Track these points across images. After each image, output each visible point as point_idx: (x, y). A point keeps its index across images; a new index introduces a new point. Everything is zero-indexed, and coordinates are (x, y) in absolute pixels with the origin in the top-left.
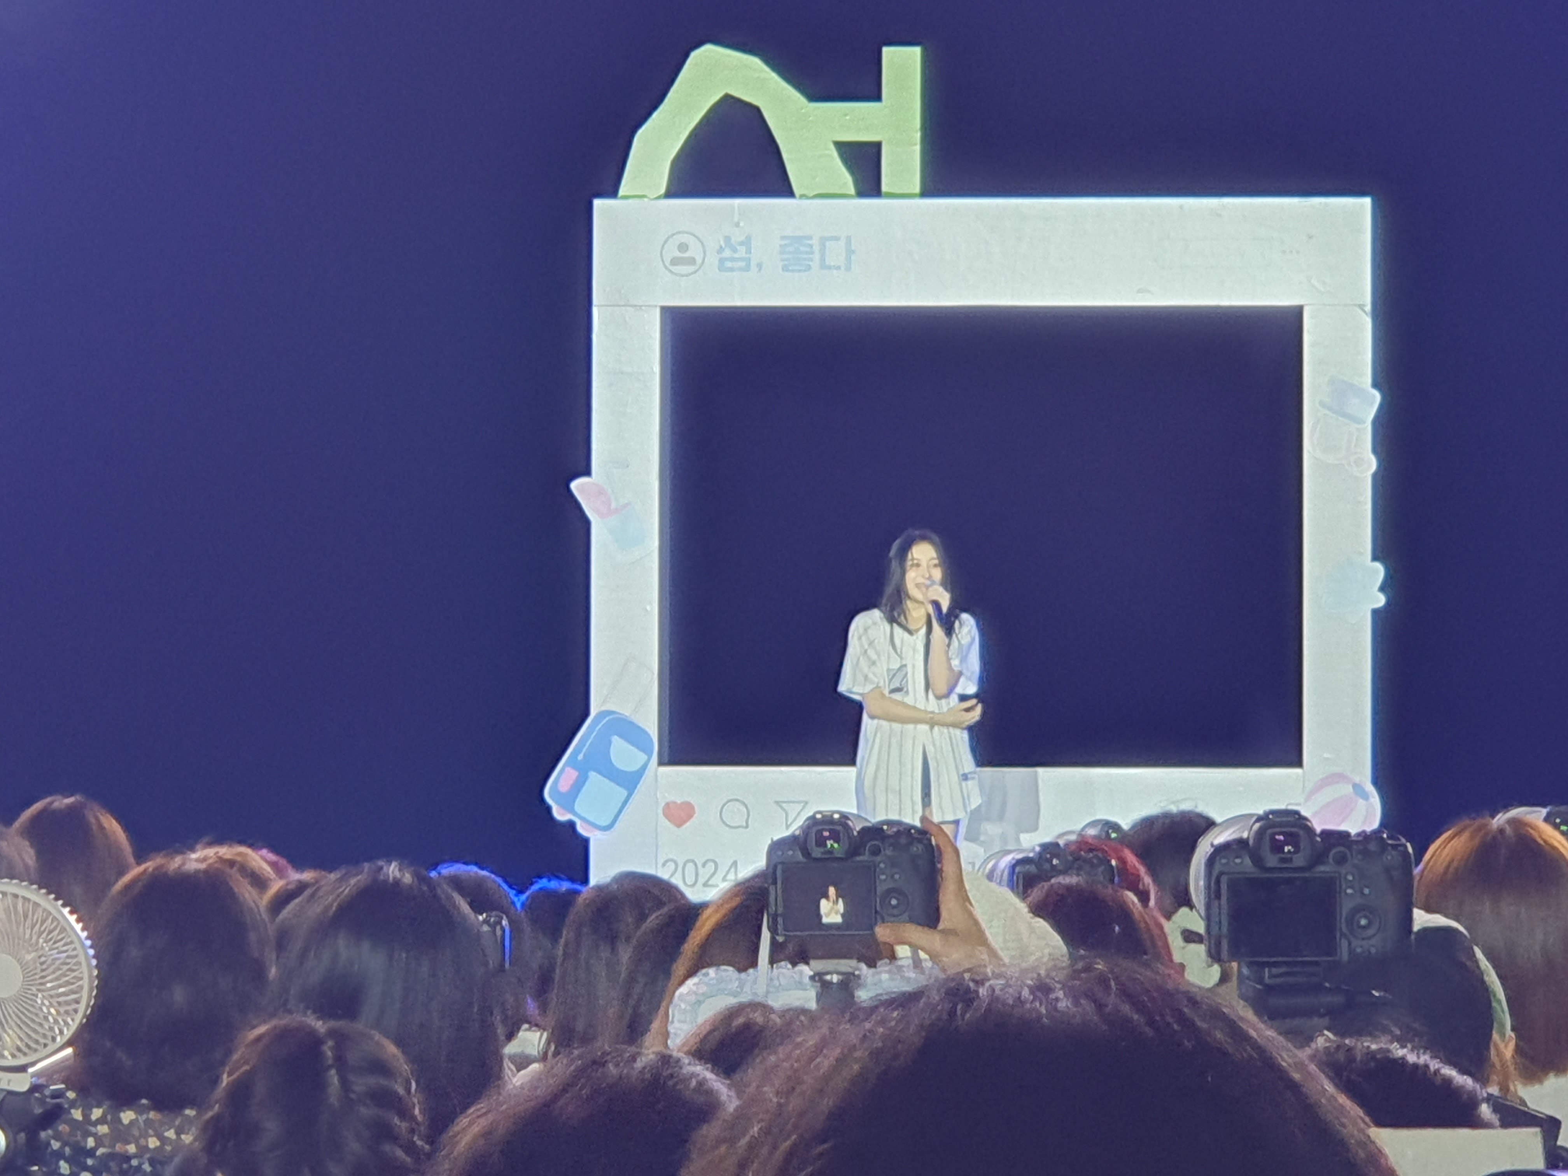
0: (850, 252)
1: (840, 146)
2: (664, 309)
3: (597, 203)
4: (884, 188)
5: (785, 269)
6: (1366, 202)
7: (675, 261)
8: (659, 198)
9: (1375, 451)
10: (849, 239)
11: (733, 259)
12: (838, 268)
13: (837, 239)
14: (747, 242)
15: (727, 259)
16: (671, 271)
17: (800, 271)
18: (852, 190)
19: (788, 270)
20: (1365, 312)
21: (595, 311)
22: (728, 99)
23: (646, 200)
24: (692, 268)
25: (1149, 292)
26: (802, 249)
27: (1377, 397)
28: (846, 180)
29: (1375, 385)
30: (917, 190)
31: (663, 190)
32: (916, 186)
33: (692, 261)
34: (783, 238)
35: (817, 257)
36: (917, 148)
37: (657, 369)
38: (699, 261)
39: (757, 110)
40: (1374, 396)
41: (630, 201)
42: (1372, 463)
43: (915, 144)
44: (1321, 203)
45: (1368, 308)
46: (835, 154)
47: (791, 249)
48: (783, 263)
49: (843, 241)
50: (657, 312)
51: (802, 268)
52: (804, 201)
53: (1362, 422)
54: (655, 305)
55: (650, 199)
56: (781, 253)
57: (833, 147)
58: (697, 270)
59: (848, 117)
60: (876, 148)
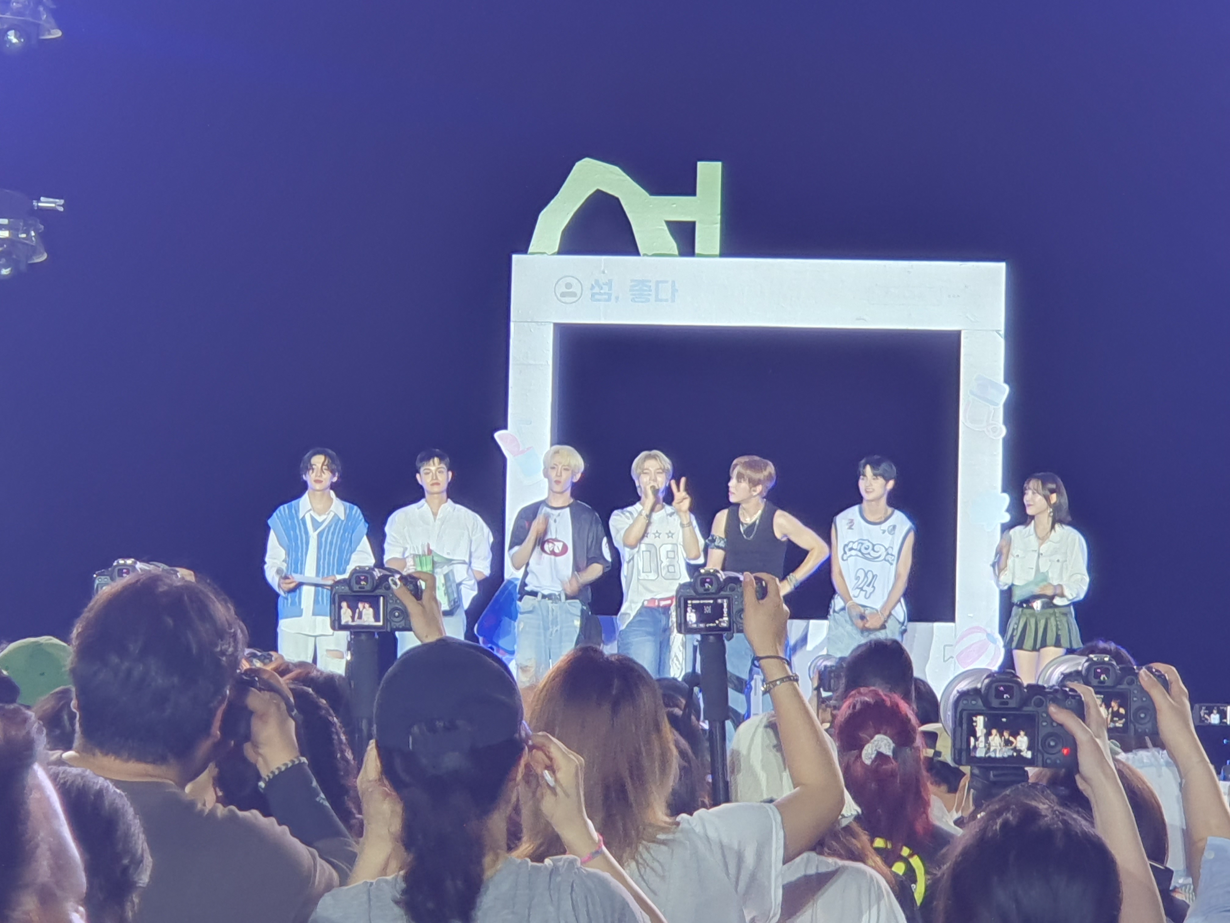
0: (674, 291)
1: (669, 224)
2: (556, 325)
3: (515, 257)
4: (697, 250)
5: (633, 300)
6: (1002, 266)
7: (563, 295)
8: (553, 254)
9: (1005, 423)
10: (673, 282)
11: (600, 294)
12: (666, 300)
13: (666, 282)
14: (609, 283)
15: (597, 294)
16: (560, 301)
17: (642, 302)
18: (676, 252)
19: (635, 302)
20: (1000, 334)
21: (512, 325)
22: (598, 192)
23: (546, 255)
24: (575, 299)
25: (863, 319)
26: (645, 288)
27: (1006, 389)
28: (672, 246)
29: (1006, 381)
30: (717, 252)
31: (556, 249)
33: (574, 294)
34: (632, 281)
35: (653, 293)
36: (718, 226)
37: (550, 362)
38: (579, 294)
39: (617, 200)
40: (1005, 389)
41: (536, 256)
42: (1003, 431)
43: (717, 223)
44: (973, 266)
45: (1002, 332)
46: (665, 227)
47: (637, 288)
48: (631, 297)
49: (670, 282)
50: (551, 326)
51: (644, 300)
52: (646, 258)
53: (997, 404)
54: (550, 322)
55: (548, 255)
56: (630, 290)
57: (664, 224)
58: (577, 301)
59: (675, 206)
60: (693, 224)
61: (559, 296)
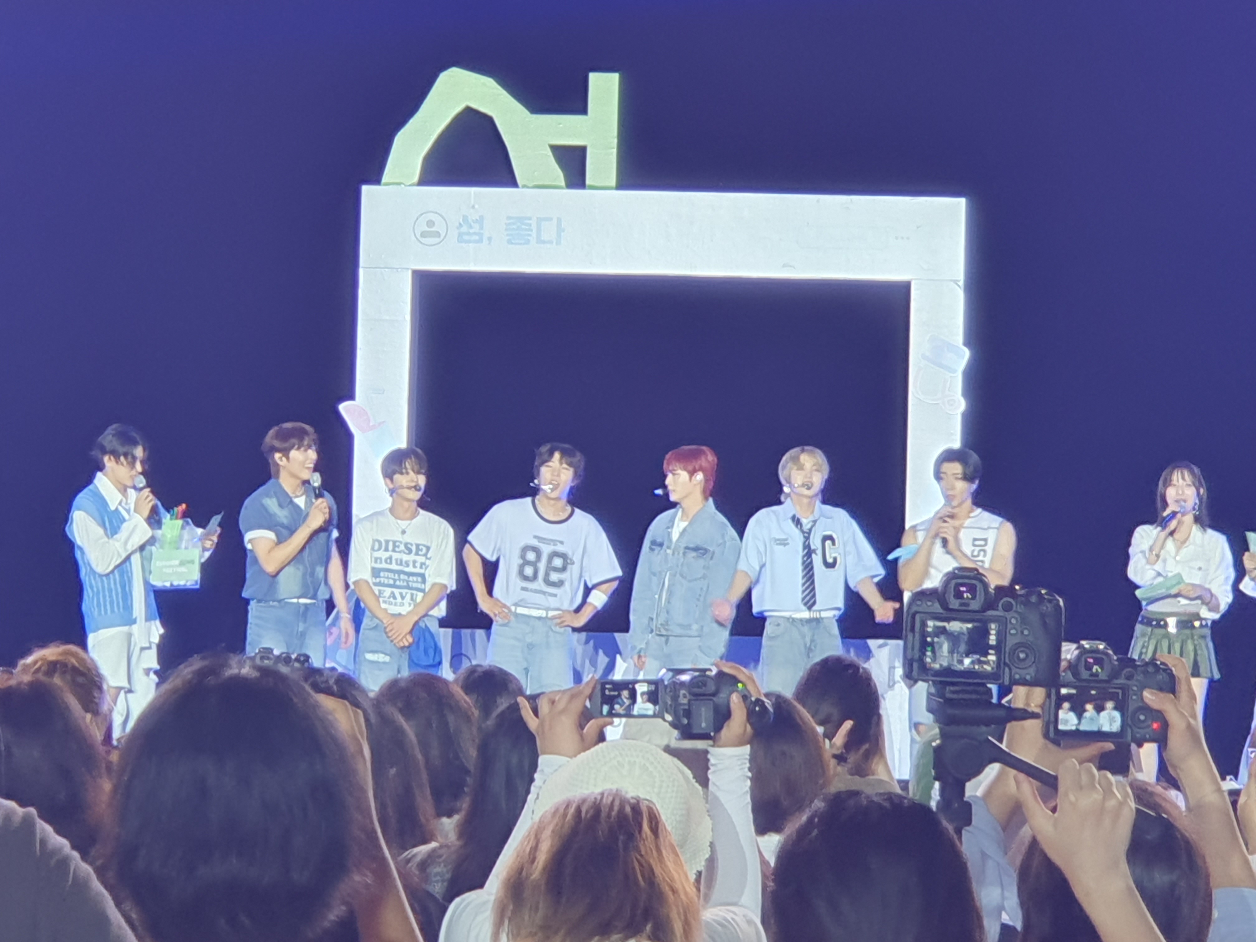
0: (560, 229)
1: (554, 149)
2: (415, 272)
3: (365, 189)
4: (588, 182)
5: (509, 242)
6: (962, 202)
7: (424, 234)
8: (413, 185)
9: (965, 395)
10: (559, 220)
11: (469, 234)
13: (550, 219)
14: (480, 221)
15: (465, 234)
16: (420, 242)
17: (521, 244)
18: (563, 183)
19: (512, 243)
20: (958, 286)
21: (361, 271)
22: (468, 110)
23: (402, 186)
24: (437, 240)
25: (791, 266)
27: (966, 354)
28: (558, 175)
29: (967, 344)
30: (613, 183)
31: (416, 179)
32: (612, 181)
33: (437, 234)
34: (509, 218)
35: (534, 234)
36: (615, 151)
37: (408, 317)
38: (443, 234)
39: (490, 118)
41: (390, 187)
42: (961, 405)
43: (613, 148)
44: (926, 201)
45: (961, 283)
46: (550, 153)
47: (514, 227)
48: (508, 238)
49: (555, 221)
50: (409, 274)
51: (522, 242)
52: (525, 190)
53: (955, 371)
54: (408, 269)
55: (405, 186)
56: (506, 230)
57: (549, 149)
58: (441, 242)
59: (561, 126)
60: (582, 150)
61: (418, 235)
